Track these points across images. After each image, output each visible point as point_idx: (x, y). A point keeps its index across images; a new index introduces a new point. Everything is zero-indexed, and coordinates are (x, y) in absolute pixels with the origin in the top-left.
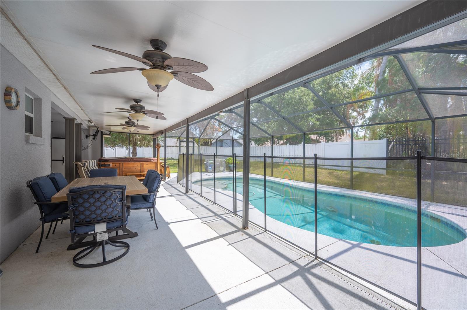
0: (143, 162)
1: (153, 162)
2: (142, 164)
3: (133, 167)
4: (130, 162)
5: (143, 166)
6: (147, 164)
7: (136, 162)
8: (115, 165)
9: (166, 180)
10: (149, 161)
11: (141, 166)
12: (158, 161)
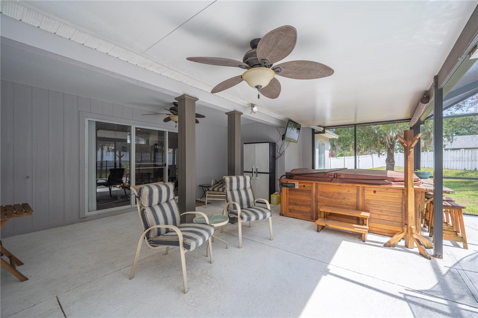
0: (364, 186)
1: (393, 186)
2: (361, 189)
3: (339, 193)
4: (331, 181)
5: (363, 195)
6: (375, 192)
7: (345, 184)
8: (304, 186)
9: (440, 257)
10: (382, 182)
11: (357, 194)
12: (406, 185)
